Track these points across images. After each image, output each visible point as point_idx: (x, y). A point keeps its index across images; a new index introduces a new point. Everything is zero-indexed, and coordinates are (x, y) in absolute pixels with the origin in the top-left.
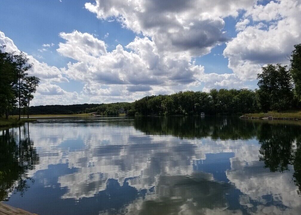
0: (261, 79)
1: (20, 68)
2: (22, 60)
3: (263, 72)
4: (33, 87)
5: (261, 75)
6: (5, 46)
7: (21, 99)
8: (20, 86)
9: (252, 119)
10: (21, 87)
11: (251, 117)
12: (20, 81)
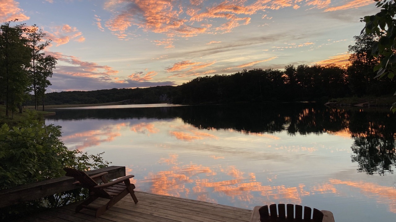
0: (353, 52)
1: (33, 47)
2: (36, 36)
3: (356, 43)
4: (48, 69)
5: (353, 47)
6: (17, 20)
7: (37, 87)
8: (34, 69)
9: (341, 106)
10: (36, 71)
11: (341, 104)
12: (35, 63)
